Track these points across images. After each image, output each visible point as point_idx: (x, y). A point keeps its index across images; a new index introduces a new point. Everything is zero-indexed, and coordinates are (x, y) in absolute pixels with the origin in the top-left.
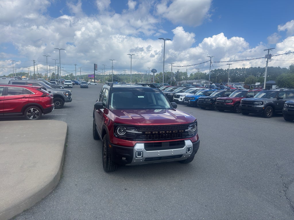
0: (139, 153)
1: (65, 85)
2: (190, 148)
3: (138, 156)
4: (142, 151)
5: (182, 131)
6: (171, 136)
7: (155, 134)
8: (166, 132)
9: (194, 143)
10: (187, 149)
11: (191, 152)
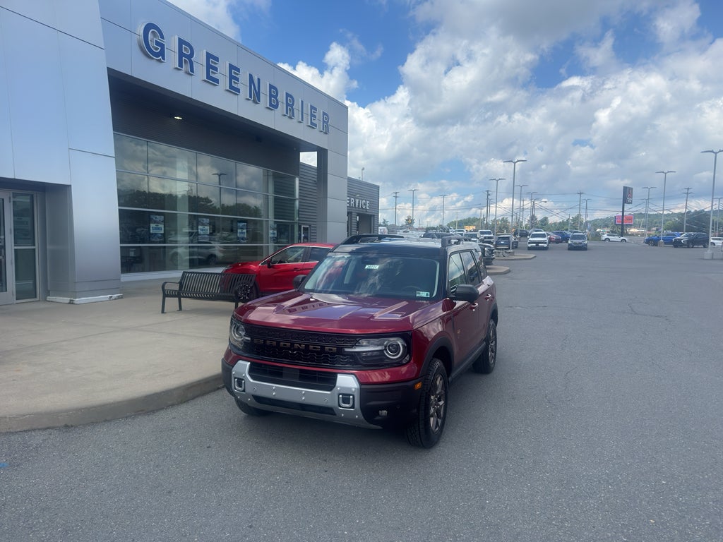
0: (240, 382)
1: (529, 243)
2: (349, 395)
3: (238, 386)
4: (243, 378)
5: (331, 350)
6: (305, 355)
7: (272, 346)
8: (292, 344)
10: (341, 396)
11: (353, 407)
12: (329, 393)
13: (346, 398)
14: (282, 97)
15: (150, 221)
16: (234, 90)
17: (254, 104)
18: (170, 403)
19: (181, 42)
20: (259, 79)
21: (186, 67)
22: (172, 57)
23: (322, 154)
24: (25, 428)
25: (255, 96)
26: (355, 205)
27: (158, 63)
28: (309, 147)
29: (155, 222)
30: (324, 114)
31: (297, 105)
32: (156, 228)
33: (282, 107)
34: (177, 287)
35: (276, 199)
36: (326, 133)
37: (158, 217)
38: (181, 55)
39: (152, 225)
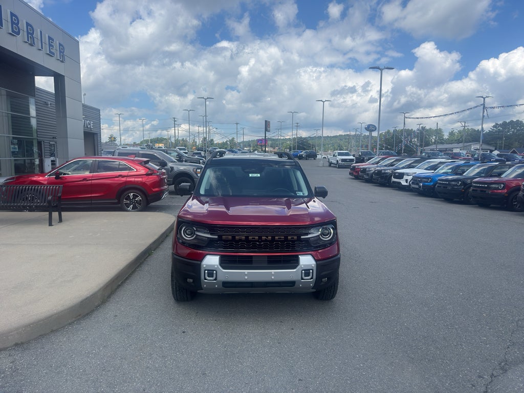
0: (211, 273)
2: (309, 270)
3: (209, 277)
4: (214, 269)
5: (293, 238)
7: (240, 240)
8: (260, 237)
9: (318, 262)
10: (303, 272)
11: (312, 278)
12: (295, 270)
13: (307, 272)
14: (23, 25)
23: (59, 80)
28: (46, 72)
30: (60, 45)
31: (37, 34)
33: (23, 34)
36: (62, 62)
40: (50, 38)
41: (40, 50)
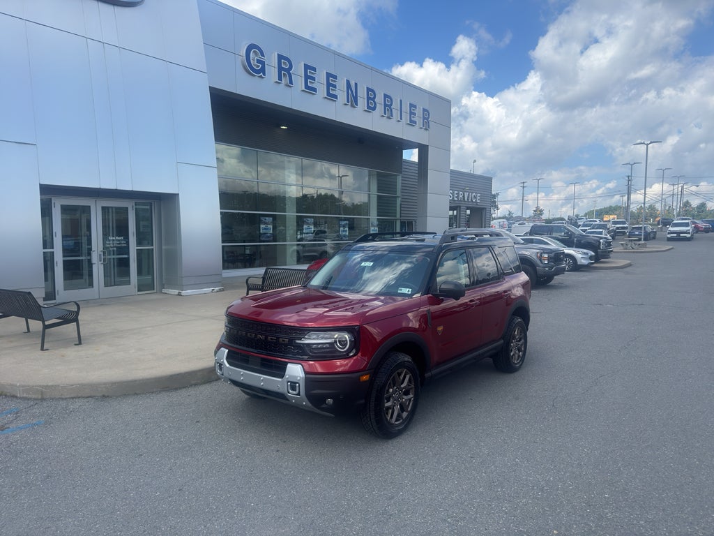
2: (296, 383)
4: (221, 363)
5: (284, 341)
8: (256, 335)
10: (289, 383)
11: (299, 394)
12: (280, 380)
13: (293, 385)
14: (379, 99)
15: (260, 222)
16: (332, 97)
17: (352, 108)
18: (193, 382)
19: (280, 57)
20: (356, 84)
21: (285, 80)
22: (272, 72)
23: (423, 150)
24: (72, 396)
25: (353, 100)
26: (464, 199)
27: (260, 79)
28: (410, 145)
29: (265, 223)
30: (424, 110)
31: (395, 105)
32: (265, 229)
33: (380, 109)
34: (260, 282)
35: (379, 197)
36: (426, 129)
37: (267, 218)
38: (280, 69)
39: (262, 226)
40: (411, 105)
41: (399, 121)
